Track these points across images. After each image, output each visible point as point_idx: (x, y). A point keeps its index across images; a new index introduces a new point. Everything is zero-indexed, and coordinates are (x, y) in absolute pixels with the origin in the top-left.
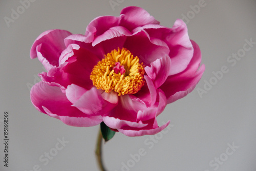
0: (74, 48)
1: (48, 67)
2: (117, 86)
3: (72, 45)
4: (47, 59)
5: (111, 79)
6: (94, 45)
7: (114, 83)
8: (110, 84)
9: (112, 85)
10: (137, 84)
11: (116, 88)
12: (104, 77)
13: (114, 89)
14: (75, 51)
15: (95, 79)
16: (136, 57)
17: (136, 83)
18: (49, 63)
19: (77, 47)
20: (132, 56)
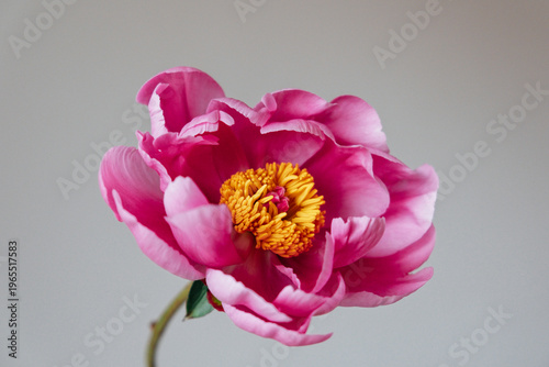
0: (222, 120)
1: (159, 129)
2: (263, 228)
3: (221, 112)
4: (164, 114)
5: (259, 210)
6: (264, 131)
7: (262, 220)
8: (252, 219)
9: (253, 222)
10: (301, 244)
11: (259, 230)
12: (250, 200)
13: (255, 230)
14: (221, 124)
15: (229, 195)
16: (322, 197)
17: (300, 241)
18: (164, 122)
19: (228, 121)
20: (316, 191)
